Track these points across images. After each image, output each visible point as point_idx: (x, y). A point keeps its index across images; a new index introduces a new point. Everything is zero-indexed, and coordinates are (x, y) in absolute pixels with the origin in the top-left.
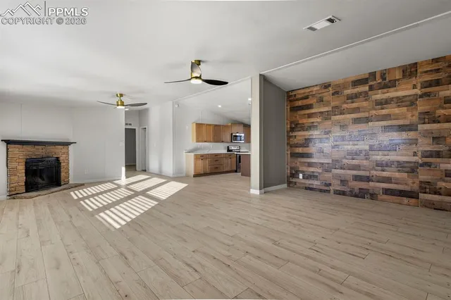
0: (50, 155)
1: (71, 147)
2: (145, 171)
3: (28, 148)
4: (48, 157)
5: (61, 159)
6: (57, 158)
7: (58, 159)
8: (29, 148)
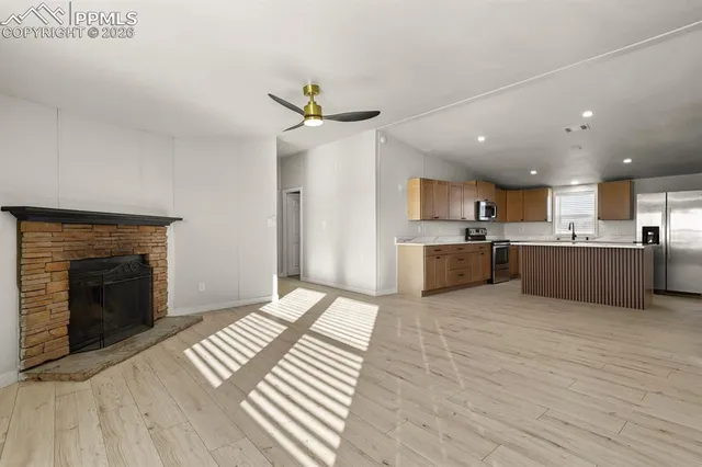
0: (129, 248)
1: (171, 230)
2: (297, 277)
3: (75, 232)
4: (125, 254)
5: (152, 257)
6: (143, 255)
7: (144, 259)
8: (77, 231)
